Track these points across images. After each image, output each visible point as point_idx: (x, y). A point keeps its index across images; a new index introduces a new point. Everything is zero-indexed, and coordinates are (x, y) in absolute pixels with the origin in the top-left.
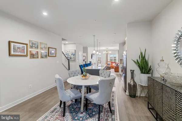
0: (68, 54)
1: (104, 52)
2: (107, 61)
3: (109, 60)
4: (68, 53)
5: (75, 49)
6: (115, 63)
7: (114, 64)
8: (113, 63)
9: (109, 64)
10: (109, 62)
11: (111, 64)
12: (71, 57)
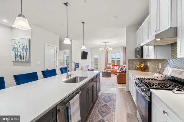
0: (17, 48)
1: (101, 49)
2: (107, 63)
3: (109, 62)
4: (16, 46)
5: (30, 37)
6: (118, 67)
7: (116, 68)
8: (115, 66)
9: (110, 67)
10: (110, 64)
11: (113, 67)
12: (22, 55)
